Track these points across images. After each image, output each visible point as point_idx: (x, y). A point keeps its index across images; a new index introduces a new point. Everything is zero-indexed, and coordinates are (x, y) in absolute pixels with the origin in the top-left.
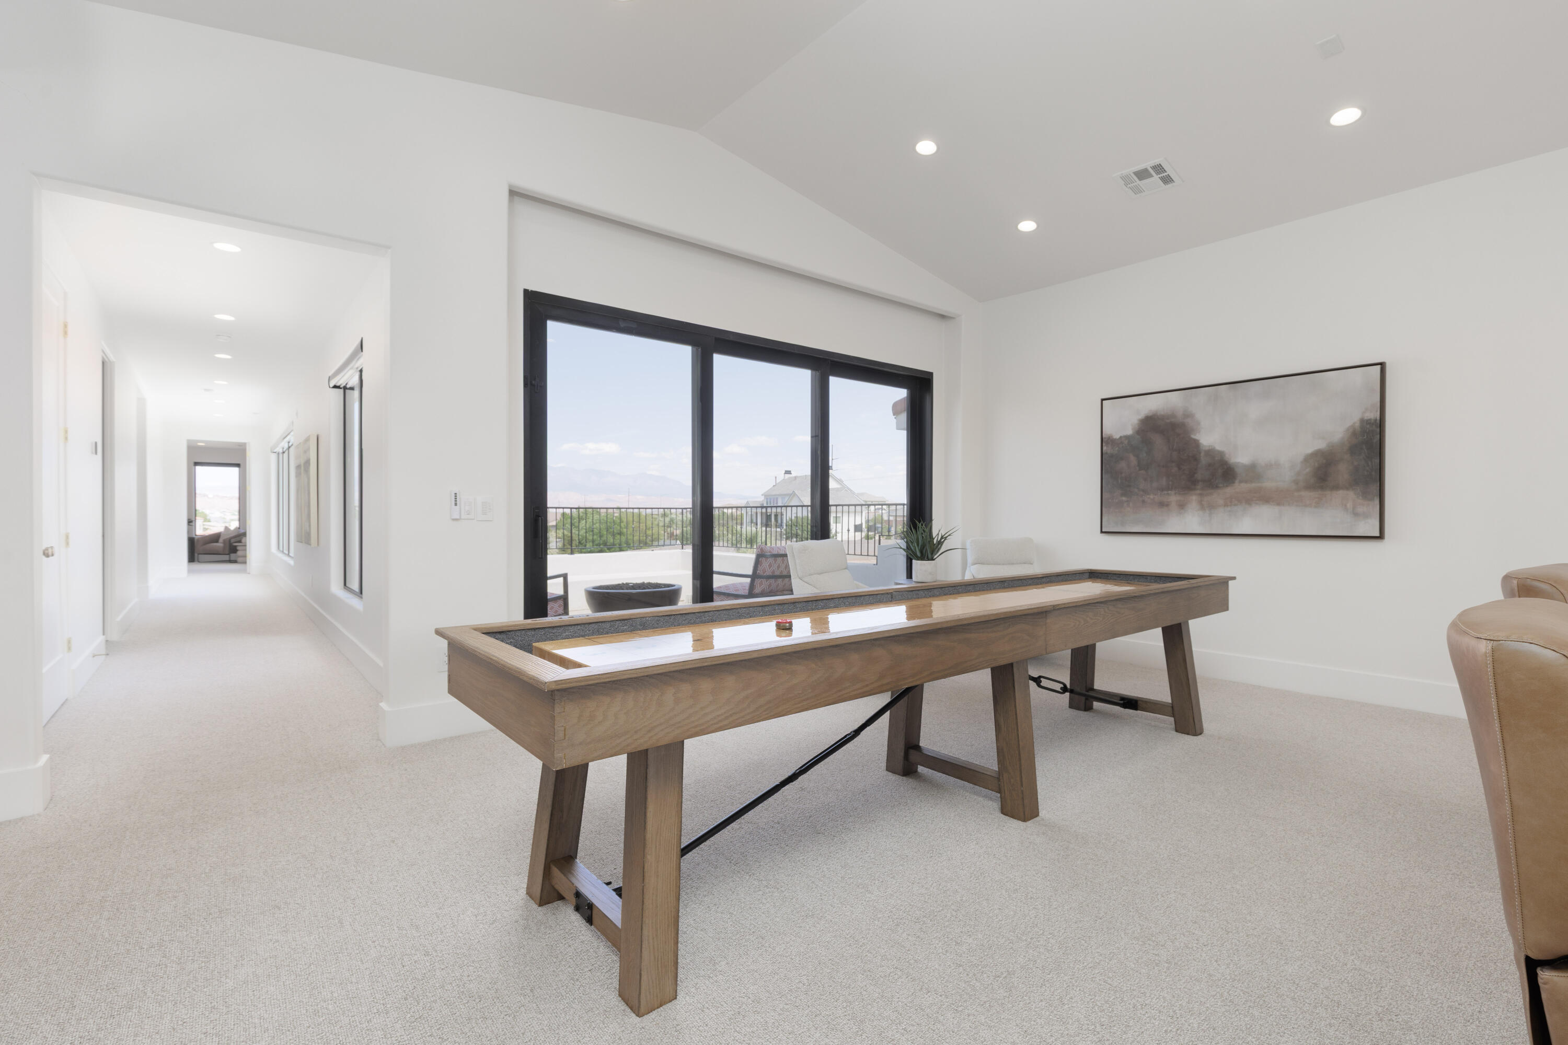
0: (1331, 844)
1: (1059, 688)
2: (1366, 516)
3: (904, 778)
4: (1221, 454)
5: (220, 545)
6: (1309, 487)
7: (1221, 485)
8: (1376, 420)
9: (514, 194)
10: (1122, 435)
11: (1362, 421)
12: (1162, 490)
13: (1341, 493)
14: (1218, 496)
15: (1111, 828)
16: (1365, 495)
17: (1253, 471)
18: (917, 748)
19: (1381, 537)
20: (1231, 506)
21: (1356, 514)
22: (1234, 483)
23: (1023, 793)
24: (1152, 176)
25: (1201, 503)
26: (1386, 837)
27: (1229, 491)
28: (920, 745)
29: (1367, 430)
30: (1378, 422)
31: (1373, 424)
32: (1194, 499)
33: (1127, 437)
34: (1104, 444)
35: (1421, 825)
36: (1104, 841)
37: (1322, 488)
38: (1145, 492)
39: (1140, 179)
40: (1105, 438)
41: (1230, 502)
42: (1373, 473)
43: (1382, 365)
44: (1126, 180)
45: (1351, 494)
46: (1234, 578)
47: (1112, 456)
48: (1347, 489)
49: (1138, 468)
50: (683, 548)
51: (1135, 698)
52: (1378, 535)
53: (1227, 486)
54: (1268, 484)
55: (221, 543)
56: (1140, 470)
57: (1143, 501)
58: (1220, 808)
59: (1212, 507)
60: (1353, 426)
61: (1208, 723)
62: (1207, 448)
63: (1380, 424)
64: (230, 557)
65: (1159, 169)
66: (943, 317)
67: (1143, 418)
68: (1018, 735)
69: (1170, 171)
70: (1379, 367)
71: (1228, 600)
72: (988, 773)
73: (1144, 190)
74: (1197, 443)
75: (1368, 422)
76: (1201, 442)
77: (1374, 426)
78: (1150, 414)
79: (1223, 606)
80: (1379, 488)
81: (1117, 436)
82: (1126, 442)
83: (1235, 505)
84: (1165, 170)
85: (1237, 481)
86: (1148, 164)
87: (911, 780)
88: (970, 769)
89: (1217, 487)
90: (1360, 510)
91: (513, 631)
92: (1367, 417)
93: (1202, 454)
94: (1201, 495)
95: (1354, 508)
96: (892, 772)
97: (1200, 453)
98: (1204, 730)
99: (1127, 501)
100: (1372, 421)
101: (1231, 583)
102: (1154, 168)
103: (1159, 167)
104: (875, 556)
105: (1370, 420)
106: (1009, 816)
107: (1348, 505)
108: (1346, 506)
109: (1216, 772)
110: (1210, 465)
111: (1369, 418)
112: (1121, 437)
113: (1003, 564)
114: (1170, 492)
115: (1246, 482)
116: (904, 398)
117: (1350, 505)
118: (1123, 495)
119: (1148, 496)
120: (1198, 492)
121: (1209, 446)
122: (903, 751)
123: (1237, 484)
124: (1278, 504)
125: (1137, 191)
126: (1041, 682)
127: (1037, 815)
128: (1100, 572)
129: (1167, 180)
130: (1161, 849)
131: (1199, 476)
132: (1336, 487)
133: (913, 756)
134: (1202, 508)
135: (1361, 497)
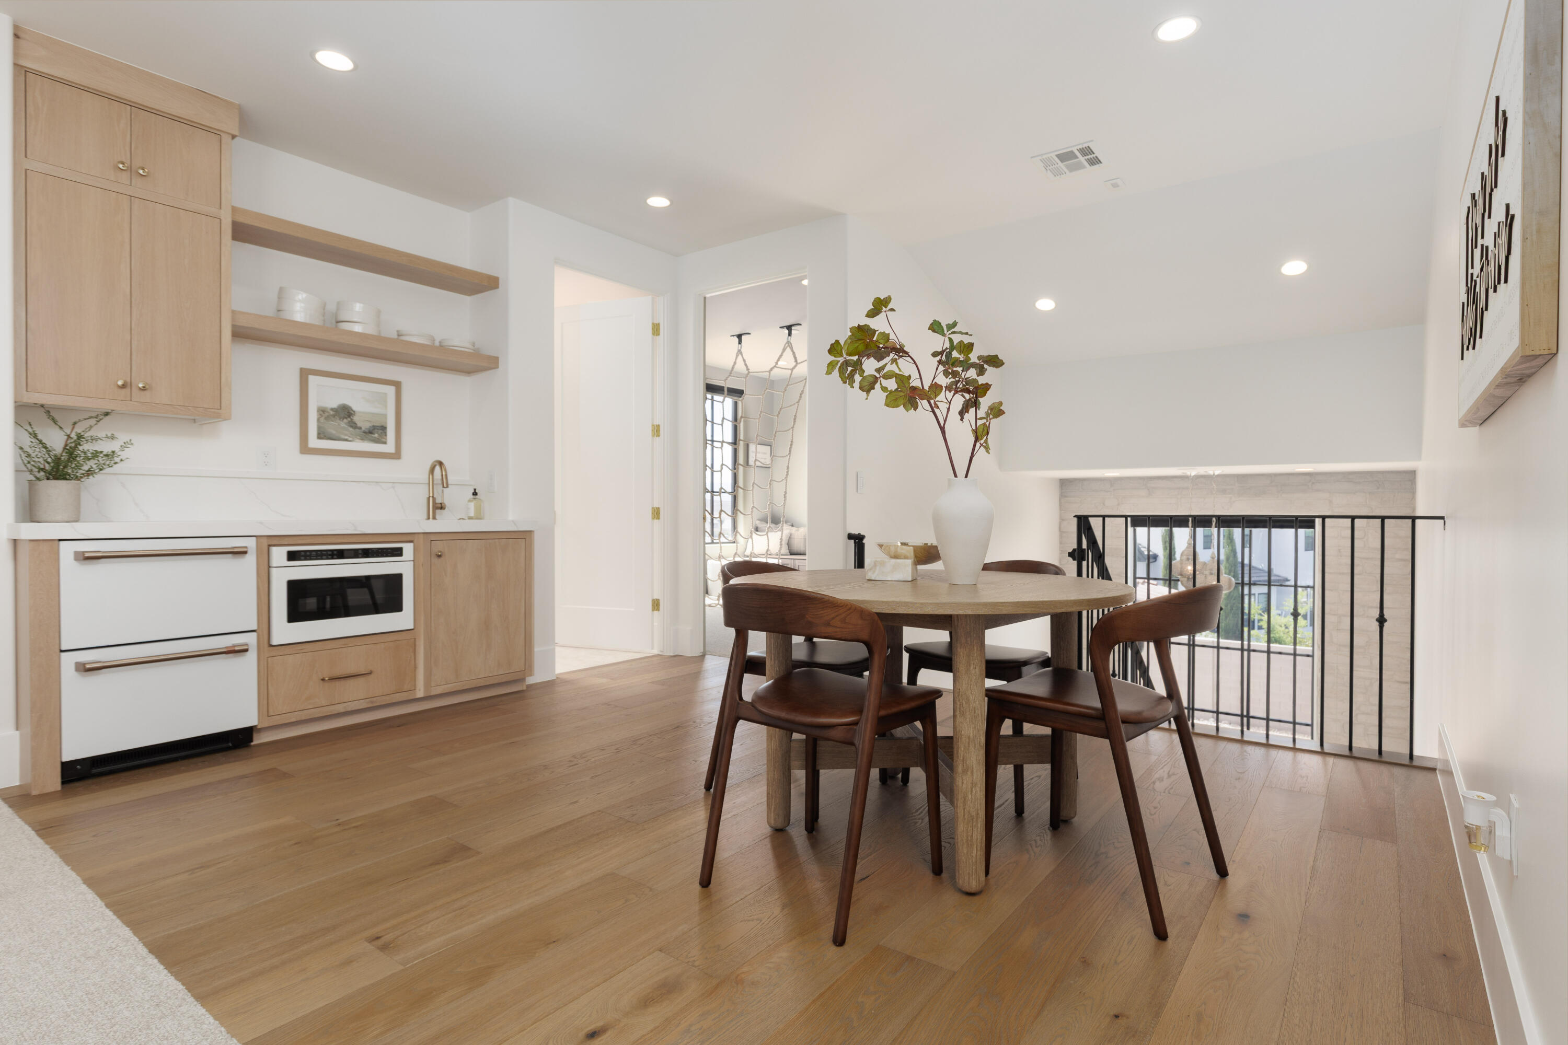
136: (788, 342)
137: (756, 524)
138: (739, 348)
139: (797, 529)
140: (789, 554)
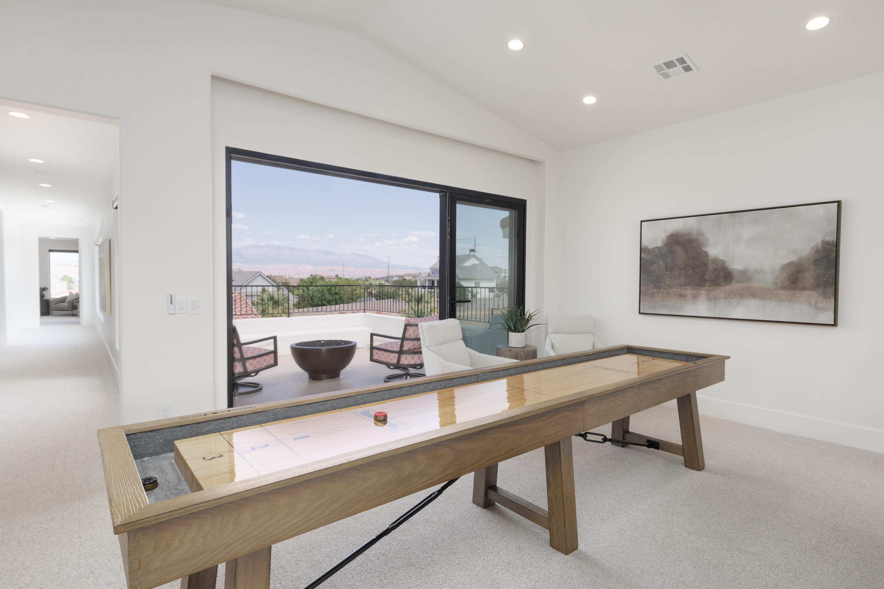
0: (795, 580)
1: (601, 439)
2: (825, 310)
3: (484, 509)
4: (723, 262)
5: (66, 304)
6: (784, 288)
7: (722, 284)
8: (833, 242)
9: (215, 78)
10: (655, 247)
11: (823, 242)
12: (681, 286)
13: (807, 292)
14: (720, 292)
15: (630, 561)
16: (824, 295)
17: (745, 275)
18: (494, 488)
19: (835, 324)
20: (729, 298)
21: (817, 308)
22: (731, 282)
23: (565, 533)
24: (677, 66)
25: (708, 295)
26: (837, 574)
27: (727, 288)
28: (497, 486)
29: (827, 249)
30: (835, 243)
31: (831, 244)
32: (703, 293)
33: (658, 248)
34: (642, 252)
35: (863, 561)
36: (623, 576)
37: (794, 289)
38: (670, 286)
39: (668, 68)
40: (643, 248)
41: (728, 296)
42: (831, 280)
43: (839, 203)
44: (658, 68)
45: (814, 294)
46: (728, 358)
47: (647, 261)
48: (811, 290)
49: (665, 270)
50: (364, 312)
51: (657, 441)
52: (833, 323)
53: (726, 285)
54: (755, 285)
55: (67, 303)
56: (667, 271)
57: (669, 293)
58: (712, 542)
59: (716, 299)
60: (816, 246)
61: (708, 460)
62: (713, 258)
63: (837, 245)
64: (72, 312)
65: (682, 61)
66: (533, 161)
67: (669, 235)
68: (563, 491)
69: (689, 63)
70: (836, 204)
71: (724, 373)
72: (542, 514)
73: (671, 76)
74: (706, 254)
75: (828, 243)
76: (709, 253)
77: (832, 246)
78: (674, 233)
79: (721, 378)
80: (834, 290)
81: (651, 247)
82: (657, 251)
83: (732, 298)
84: (686, 62)
85: (734, 282)
86: (673, 58)
87: (489, 512)
88: (529, 510)
89: (720, 285)
90: (821, 305)
91: (162, 429)
92: (827, 239)
93: (710, 262)
94: (708, 290)
95: (816, 304)
96: (477, 505)
97: (708, 261)
98: (705, 466)
99: (658, 292)
100: (831, 243)
101: (727, 361)
102: (678, 60)
103: (681, 60)
104: (489, 322)
105: (829, 241)
106: (555, 549)
107: (812, 302)
108: (810, 302)
109: (712, 506)
110: (715, 269)
111: (828, 240)
112: (654, 248)
113: (572, 334)
114: (686, 287)
115: (740, 282)
116: (507, 217)
117: (813, 301)
118: (655, 288)
119: (672, 290)
120: (706, 288)
121: (715, 256)
122: (484, 490)
123: (733, 283)
124: (762, 299)
125: (666, 76)
126: (587, 436)
127: (576, 548)
128: (635, 348)
129: (687, 69)
130: (666, 584)
131: (707, 277)
132: (804, 289)
133: (492, 495)
134: (709, 299)
135: (821, 296)
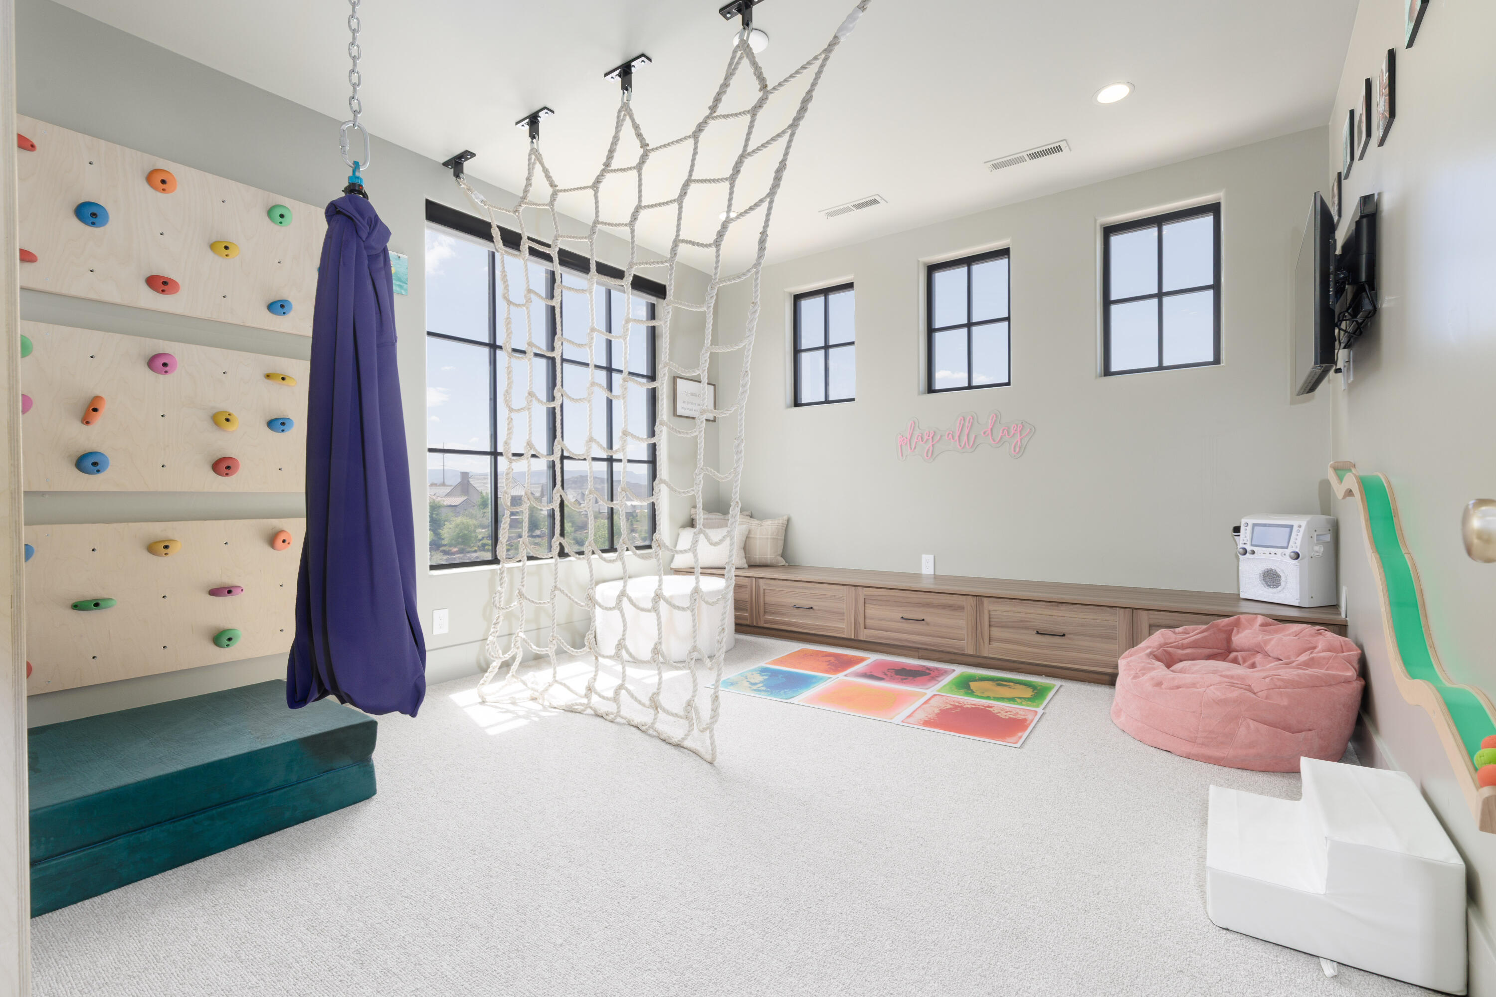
136: (744, 46)
137: (691, 515)
138: (625, 100)
139: (758, 522)
140: (746, 566)
